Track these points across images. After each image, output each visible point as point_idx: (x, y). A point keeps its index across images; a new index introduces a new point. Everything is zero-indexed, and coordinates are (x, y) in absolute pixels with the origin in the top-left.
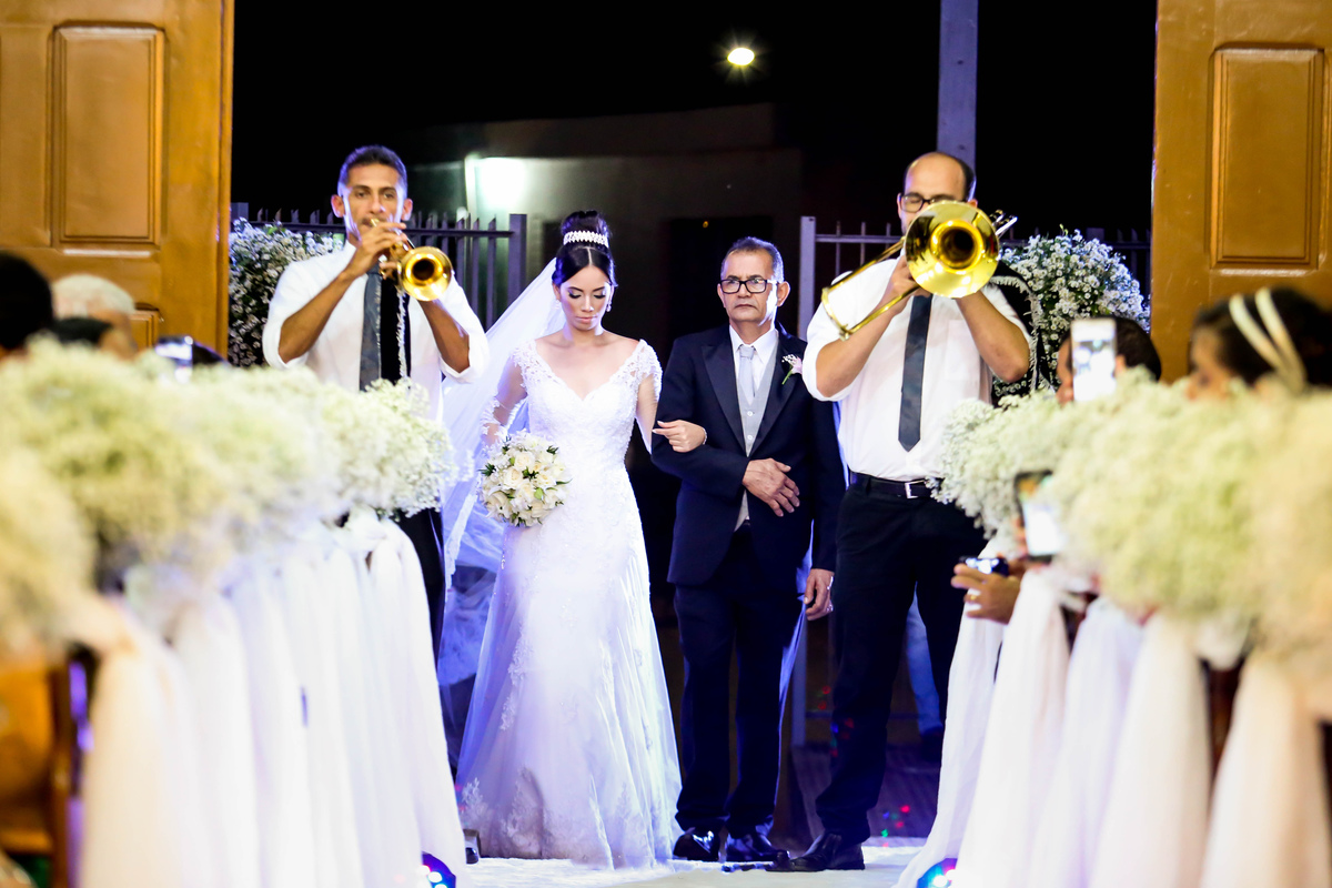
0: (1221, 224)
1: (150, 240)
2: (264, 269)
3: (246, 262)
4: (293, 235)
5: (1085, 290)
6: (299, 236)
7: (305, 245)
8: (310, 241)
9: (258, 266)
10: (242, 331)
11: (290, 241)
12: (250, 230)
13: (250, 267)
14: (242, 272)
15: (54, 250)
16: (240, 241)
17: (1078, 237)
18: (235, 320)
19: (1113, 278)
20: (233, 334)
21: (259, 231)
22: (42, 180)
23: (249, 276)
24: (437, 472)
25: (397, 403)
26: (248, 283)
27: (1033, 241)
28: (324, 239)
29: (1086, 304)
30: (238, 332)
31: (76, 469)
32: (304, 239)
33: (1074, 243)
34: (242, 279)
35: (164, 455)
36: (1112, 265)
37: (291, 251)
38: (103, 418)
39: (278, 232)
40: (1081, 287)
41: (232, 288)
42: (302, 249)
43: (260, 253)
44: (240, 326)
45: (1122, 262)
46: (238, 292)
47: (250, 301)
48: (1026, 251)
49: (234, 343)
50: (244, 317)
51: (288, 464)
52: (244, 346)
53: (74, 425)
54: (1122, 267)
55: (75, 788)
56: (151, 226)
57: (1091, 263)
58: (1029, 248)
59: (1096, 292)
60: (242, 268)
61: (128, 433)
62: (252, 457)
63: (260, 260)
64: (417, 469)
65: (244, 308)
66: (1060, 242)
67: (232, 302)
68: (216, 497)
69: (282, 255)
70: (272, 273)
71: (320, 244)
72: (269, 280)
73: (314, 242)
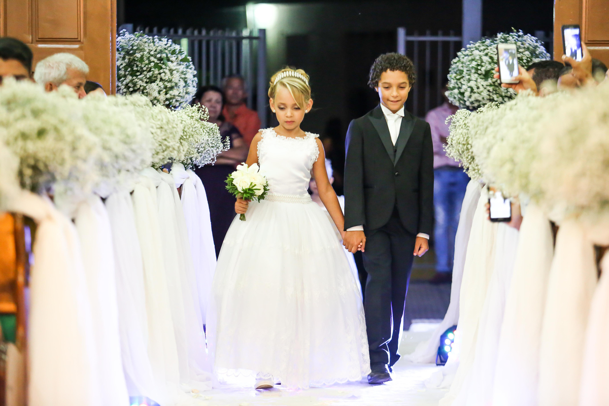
0: (587, 25)
1: (79, 39)
2: (134, 53)
3: (126, 50)
4: (148, 37)
5: (524, 58)
6: (151, 38)
7: (154, 42)
8: (156, 40)
9: (131, 52)
10: (124, 83)
11: (147, 40)
12: (127, 35)
13: (128, 53)
14: (124, 55)
15: (33, 45)
16: (122, 40)
17: (521, 33)
18: (121, 78)
19: (537, 52)
20: (120, 84)
21: (132, 36)
22: (27, 11)
23: (127, 57)
24: (213, 147)
25: (193, 115)
26: (127, 60)
27: (499, 36)
28: (163, 39)
29: (524, 65)
30: (122, 83)
31: (24, 136)
32: (153, 39)
33: (519, 36)
34: (124, 58)
35: (65, 130)
36: (537, 46)
37: (147, 45)
38: (36, 113)
39: (141, 36)
40: (522, 57)
41: (118, 63)
42: (152, 44)
43: (132, 46)
44: (123, 81)
45: (542, 45)
46: (122, 64)
47: (128, 69)
48: (496, 40)
49: (120, 89)
50: (125, 76)
51: (128, 136)
52: (125, 90)
53: (24, 116)
54: (542, 47)
55: (27, 283)
56: (79, 33)
57: (527, 45)
58: (497, 39)
59: (529, 59)
60: (124, 53)
61: (48, 120)
62: (111, 134)
63: (132, 49)
64: (203, 145)
65: (125, 72)
66: (512, 36)
67: (119, 69)
68: (89, 150)
69: (142, 47)
70: (138, 55)
71: (161, 42)
72: (136, 59)
73: (158, 41)
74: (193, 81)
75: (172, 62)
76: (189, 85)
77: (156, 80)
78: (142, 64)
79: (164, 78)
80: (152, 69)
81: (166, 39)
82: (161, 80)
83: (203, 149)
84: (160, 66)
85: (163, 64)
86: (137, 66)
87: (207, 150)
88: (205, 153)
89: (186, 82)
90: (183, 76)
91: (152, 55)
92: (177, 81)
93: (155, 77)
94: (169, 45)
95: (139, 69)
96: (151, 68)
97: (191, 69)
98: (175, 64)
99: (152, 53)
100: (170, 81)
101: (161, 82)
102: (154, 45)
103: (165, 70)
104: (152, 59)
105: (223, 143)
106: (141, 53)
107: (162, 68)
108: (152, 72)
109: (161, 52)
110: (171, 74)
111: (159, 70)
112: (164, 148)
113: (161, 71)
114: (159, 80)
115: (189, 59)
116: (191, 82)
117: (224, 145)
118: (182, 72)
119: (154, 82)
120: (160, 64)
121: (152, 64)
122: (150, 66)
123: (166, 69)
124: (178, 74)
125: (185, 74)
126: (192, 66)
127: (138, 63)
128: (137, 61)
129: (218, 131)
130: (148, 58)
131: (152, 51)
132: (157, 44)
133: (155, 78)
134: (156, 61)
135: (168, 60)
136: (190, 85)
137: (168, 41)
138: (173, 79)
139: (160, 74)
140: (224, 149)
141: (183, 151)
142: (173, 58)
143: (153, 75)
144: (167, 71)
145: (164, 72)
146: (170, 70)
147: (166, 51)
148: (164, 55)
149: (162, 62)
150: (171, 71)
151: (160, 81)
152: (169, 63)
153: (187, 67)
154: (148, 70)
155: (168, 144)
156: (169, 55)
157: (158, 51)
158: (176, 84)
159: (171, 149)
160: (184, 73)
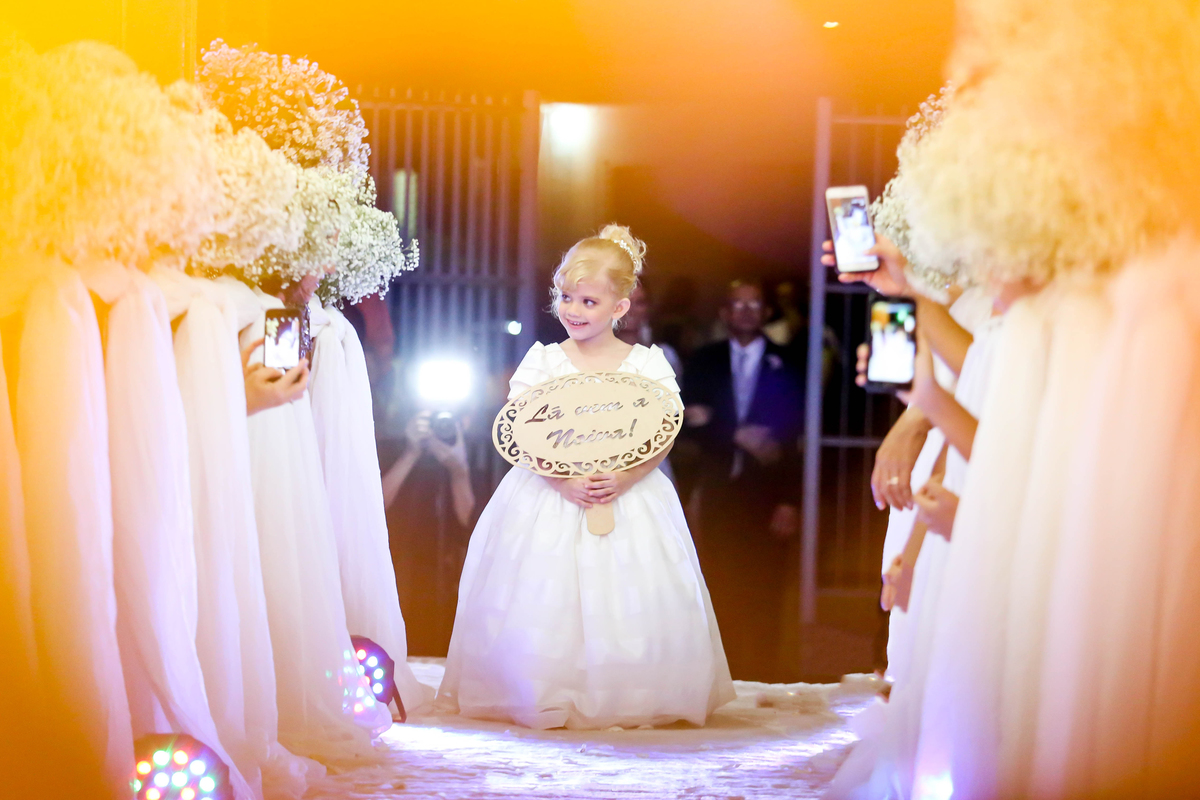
2: (238, 86)
3: (220, 79)
4: (268, 55)
6: (274, 56)
7: (280, 65)
8: (286, 62)
9: (232, 83)
11: (266, 61)
12: (225, 50)
13: (224, 85)
14: (217, 89)
16: (214, 60)
21: (234, 51)
23: (222, 94)
28: (300, 61)
32: (280, 60)
37: (265, 69)
39: (253, 52)
43: (234, 71)
63: (233, 78)
64: (361, 255)
69: (256, 73)
70: (246, 91)
71: (295, 66)
72: (242, 98)
73: (289, 63)
74: (360, 150)
75: (317, 107)
76: (353, 157)
77: (283, 144)
78: (252, 109)
79: (298, 140)
80: (275, 120)
81: (307, 62)
82: (293, 144)
83: (360, 263)
84: (292, 115)
85: (298, 110)
86: (243, 114)
87: (369, 265)
88: (364, 272)
89: (345, 151)
90: (339, 138)
91: (275, 92)
92: (326, 147)
93: (280, 137)
94: (312, 72)
95: (246, 118)
96: (271, 118)
97: (357, 124)
98: (323, 111)
99: (275, 86)
100: (312, 147)
101: (292, 149)
102: (281, 72)
103: (301, 123)
104: (275, 99)
105: (405, 253)
106: (253, 86)
107: (295, 119)
108: (273, 127)
109: (295, 86)
110: (315, 133)
111: (288, 123)
112: (254, 218)
113: (294, 125)
114: (288, 144)
115: (354, 105)
116: (357, 153)
117: (406, 258)
118: (338, 132)
119: (279, 148)
120: (291, 111)
121: (275, 109)
122: (269, 113)
123: (304, 121)
124: (329, 134)
125: (344, 135)
126: (359, 119)
127: (245, 107)
128: (242, 102)
129: (395, 228)
130: (267, 98)
131: (275, 81)
132: (286, 69)
133: (280, 140)
134: (282, 103)
135: (310, 103)
136: (355, 157)
137: (310, 65)
138: (318, 143)
139: (290, 131)
140: (406, 265)
141: (297, 229)
142: (320, 100)
143: (275, 132)
144: (305, 126)
145: (299, 128)
146: (311, 125)
147: (306, 85)
148: (301, 93)
149: (295, 107)
150: (314, 126)
151: (290, 147)
152: (312, 110)
153: (350, 120)
154: (265, 122)
155: (262, 211)
156: (311, 93)
157: (288, 83)
158: (324, 154)
159: (268, 222)
160: (343, 131)
